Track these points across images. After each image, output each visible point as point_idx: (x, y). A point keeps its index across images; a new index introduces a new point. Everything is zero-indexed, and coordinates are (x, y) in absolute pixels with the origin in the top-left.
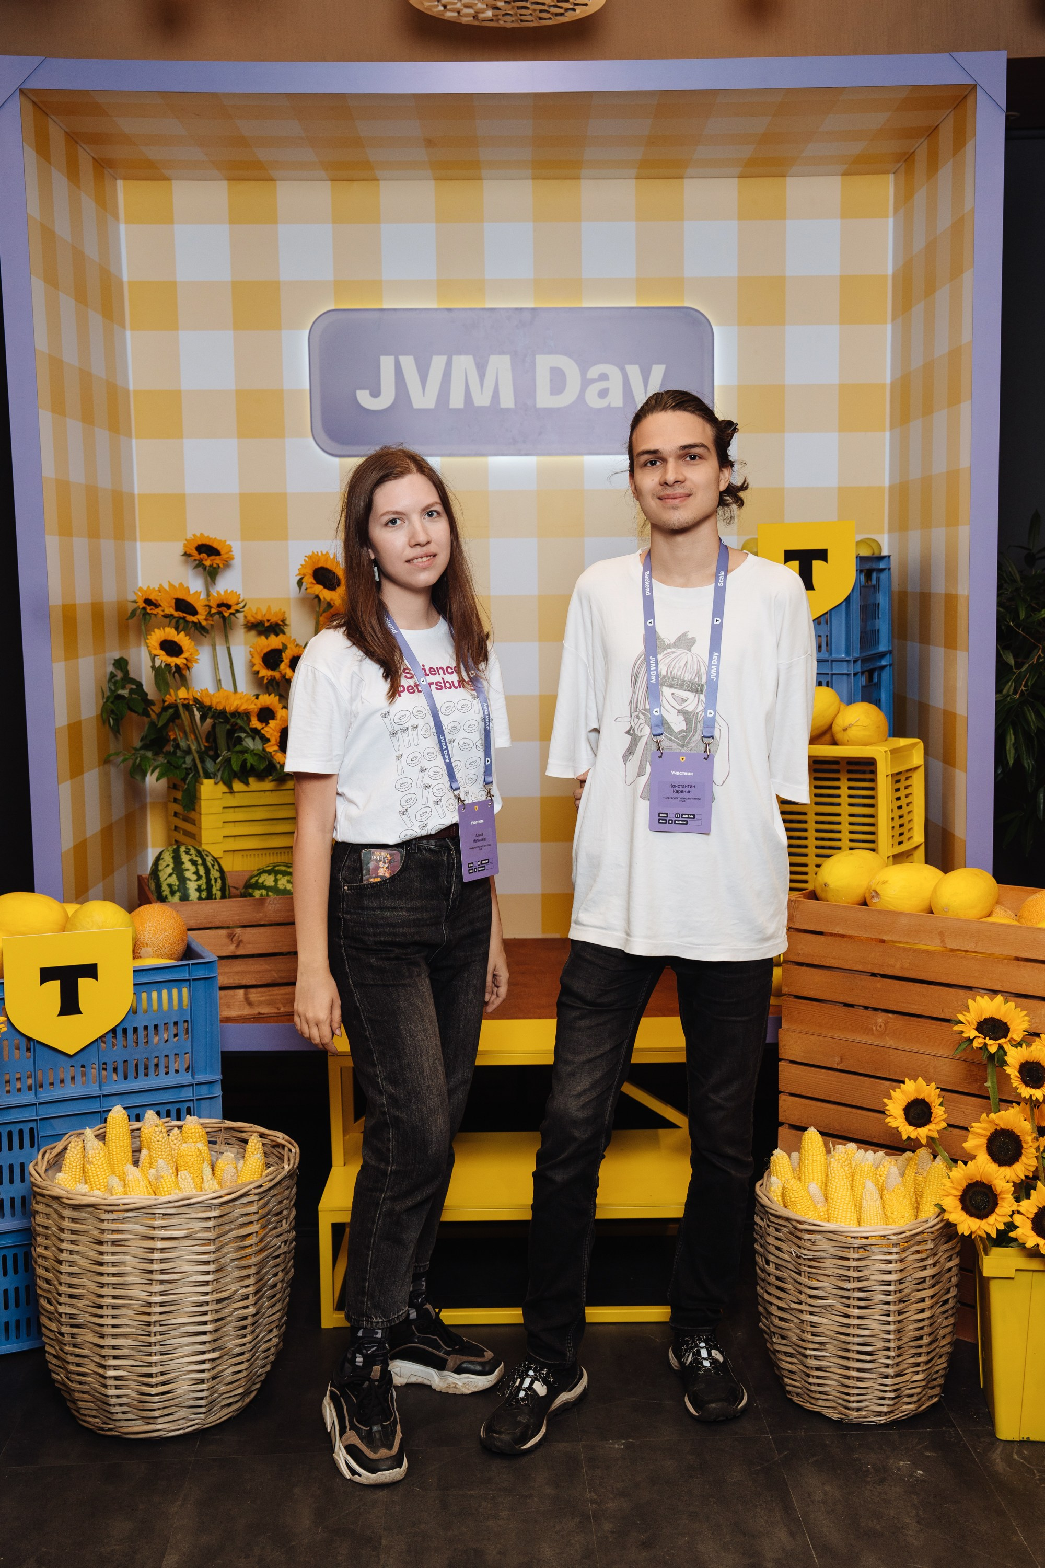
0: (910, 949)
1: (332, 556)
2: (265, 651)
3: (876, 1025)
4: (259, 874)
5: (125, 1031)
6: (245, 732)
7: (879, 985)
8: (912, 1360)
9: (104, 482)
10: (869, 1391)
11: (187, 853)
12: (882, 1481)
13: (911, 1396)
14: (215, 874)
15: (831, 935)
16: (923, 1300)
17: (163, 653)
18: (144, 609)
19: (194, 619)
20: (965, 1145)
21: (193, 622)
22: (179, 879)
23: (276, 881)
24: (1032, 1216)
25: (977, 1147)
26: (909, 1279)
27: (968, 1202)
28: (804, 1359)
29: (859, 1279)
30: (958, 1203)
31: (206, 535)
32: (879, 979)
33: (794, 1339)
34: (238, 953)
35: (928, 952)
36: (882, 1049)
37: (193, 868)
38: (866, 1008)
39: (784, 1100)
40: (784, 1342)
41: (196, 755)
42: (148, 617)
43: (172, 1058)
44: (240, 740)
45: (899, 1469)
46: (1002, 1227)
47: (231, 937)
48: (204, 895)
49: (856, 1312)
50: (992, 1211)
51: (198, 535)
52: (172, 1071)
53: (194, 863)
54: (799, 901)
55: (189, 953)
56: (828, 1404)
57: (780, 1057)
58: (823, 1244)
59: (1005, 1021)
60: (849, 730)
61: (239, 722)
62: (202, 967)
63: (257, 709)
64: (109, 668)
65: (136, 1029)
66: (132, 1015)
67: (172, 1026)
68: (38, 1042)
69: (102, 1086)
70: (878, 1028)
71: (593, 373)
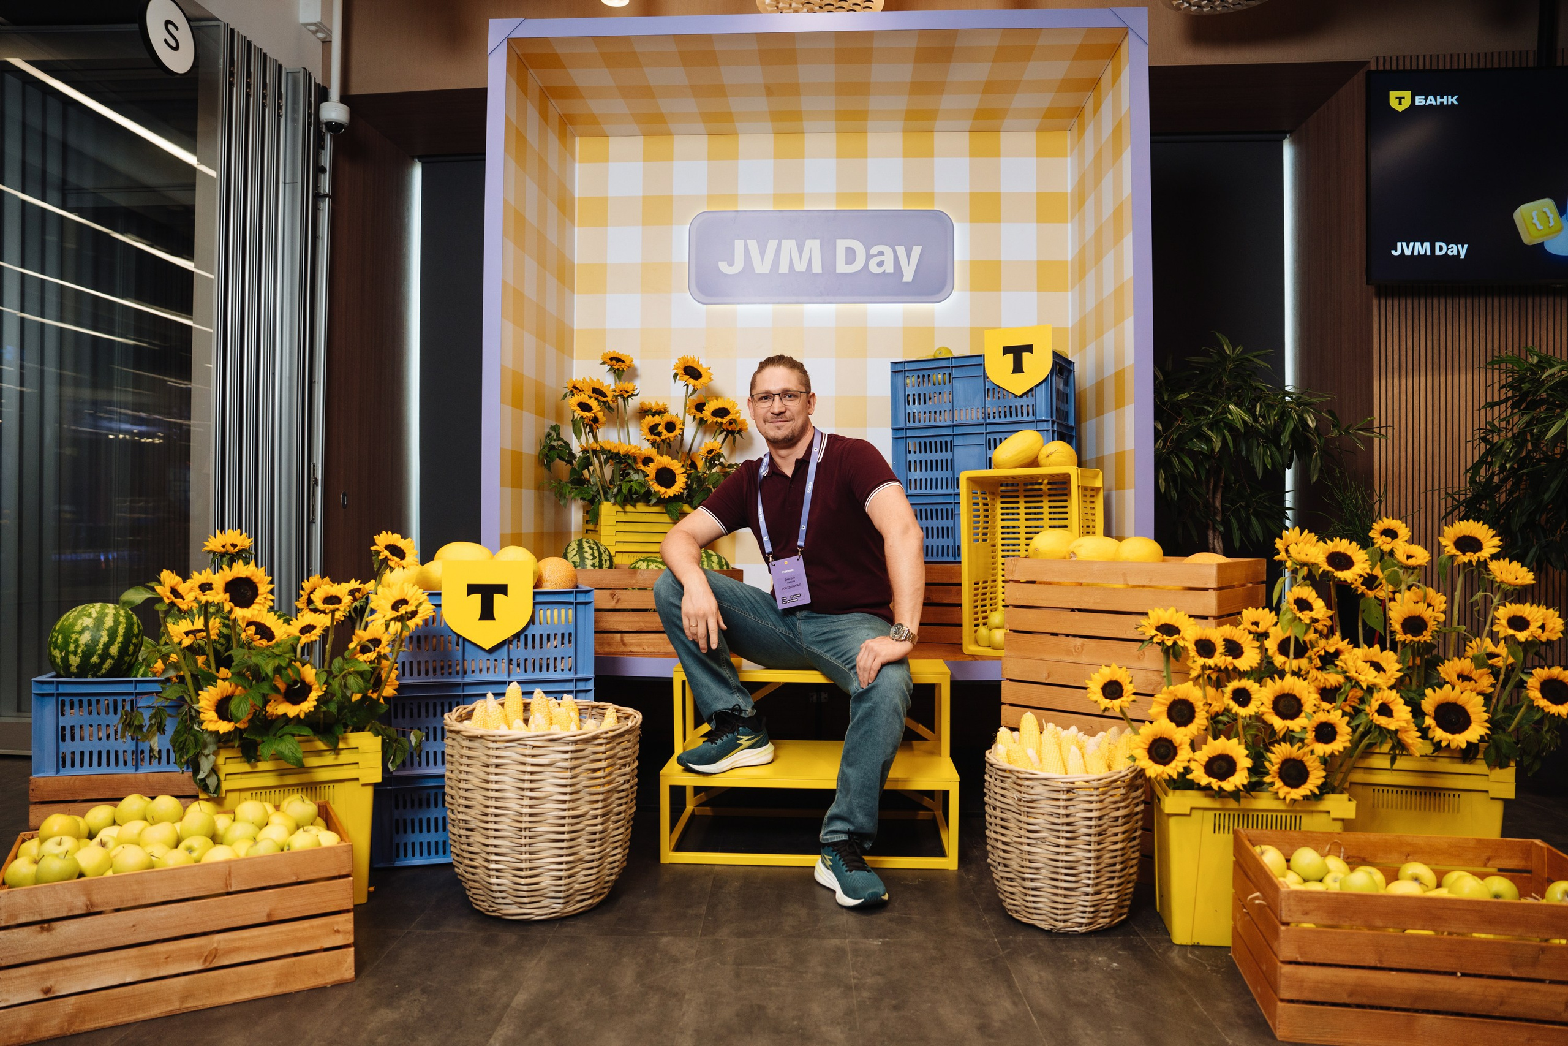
1: (696, 361)
2: (651, 424)
3: (1075, 647)
4: (637, 562)
5: (526, 636)
6: (634, 469)
8: (1108, 882)
9: (551, 309)
10: (1074, 906)
11: (587, 542)
12: (1086, 970)
13: (1106, 911)
14: (605, 557)
15: (1041, 583)
16: (1116, 835)
17: (579, 408)
18: (572, 391)
19: (605, 399)
20: (1150, 711)
21: (603, 401)
22: (581, 559)
23: (648, 566)
24: (1204, 763)
25: (1159, 713)
26: (1107, 817)
27: (1153, 753)
28: (1023, 882)
29: (1068, 816)
30: (1146, 754)
31: (617, 351)
32: (1077, 612)
33: (1016, 867)
34: (617, 608)
35: (1114, 589)
36: (1079, 665)
37: (590, 552)
38: (1067, 635)
39: (1006, 709)
40: (1007, 869)
41: (599, 486)
43: (559, 659)
44: (628, 474)
45: (1098, 962)
46: (1182, 770)
47: (613, 595)
48: (597, 569)
49: (1063, 842)
50: (1173, 758)
51: (612, 351)
52: (559, 668)
53: (591, 548)
54: (1017, 560)
55: (576, 585)
56: (1040, 917)
58: (1040, 789)
59: (1177, 625)
60: (1050, 456)
61: (630, 461)
62: (583, 595)
63: (643, 457)
64: (547, 430)
65: (534, 636)
66: (531, 625)
67: (559, 637)
68: (465, 639)
69: (509, 676)
70: (1076, 650)
71: (874, 250)
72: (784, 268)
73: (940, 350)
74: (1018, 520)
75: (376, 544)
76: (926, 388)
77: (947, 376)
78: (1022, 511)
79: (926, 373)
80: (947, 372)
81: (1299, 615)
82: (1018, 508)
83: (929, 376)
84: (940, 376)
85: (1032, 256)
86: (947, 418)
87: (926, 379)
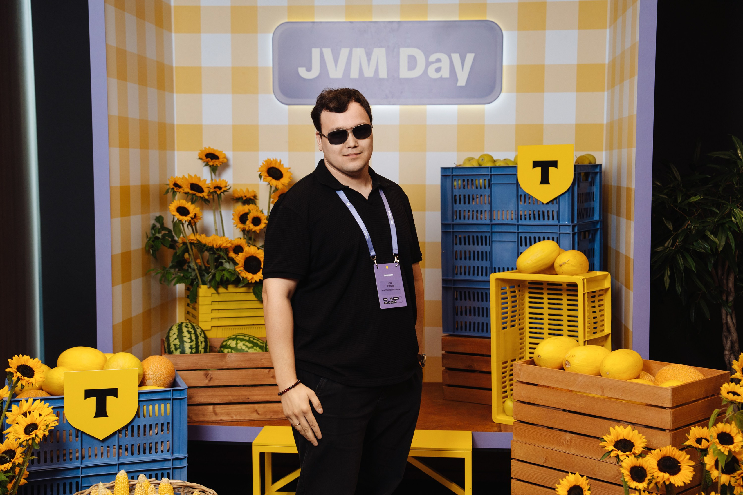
0: (584, 396)
1: (279, 161)
2: (241, 213)
3: (565, 440)
4: (228, 340)
5: (133, 427)
6: (225, 259)
7: (567, 417)
9: (153, 117)
11: (186, 327)
14: (201, 339)
15: (541, 386)
17: (177, 214)
18: (173, 189)
19: (201, 195)
21: (200, 197)
22: (180, 342)
23: (237, 344)
31: (212, 147)
32: (567, 413)
34: (210, 385)
35: (594, 398)
36: (569, 455)
37: (188, 336)
38: (560, 430)
39: (514, 483)
41: (197, 271)
42: (175, 193)
43: (159, 444)
44: (222, 264)
47: (206, 375)
48: (194, 351)
51: (207, 147)
52: (159, 451)
53: (189, 332)
54: (522, 365)
55: (174, 383)
57: (512, 457)
59: (632, 441)
60: (563, 266)
61: (222, 254)
63: (233, 246)
64: (153, 222)
65: (139, 427)
66: (137, 418)
67: (160, 425)
68: (83, 432)
69: (119, 459)
70: (566, 442)
73: (482, 157)
74: (543, 308)
75: (10, 367)
76: (471, 190)
77: (487, 182)
78: (546, 301)
79: (470, 178)
80: (487, 179)
81: (720, 447)
82: (543, 298)
83: (472, 180)
84: (481, 181)
85: (573, 60)
86: (486, 217)
87: (470, 182)
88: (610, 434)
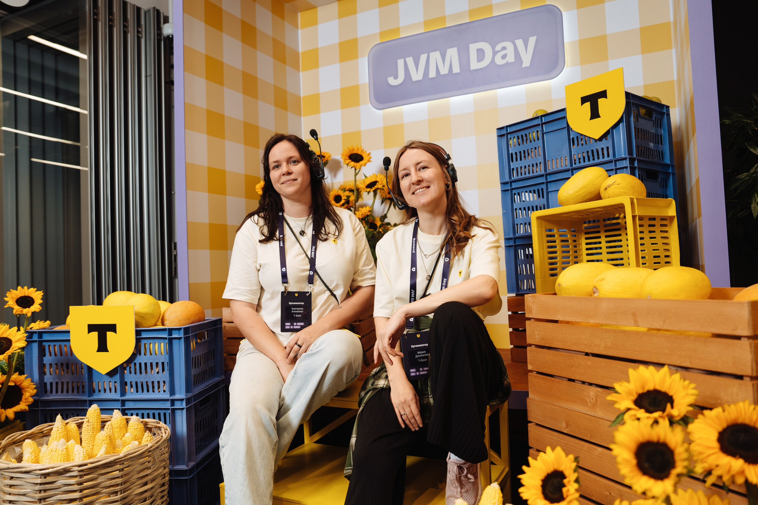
0: (611, 330)
1: (362, 149)
3: (589, 397)
5: (134, 363)
7: (589, 363)
32: (591, 358)
35: (624, 332)
36: (594, 418)
38: (584, 383)
43: (161, 383)
52: (161, 390)
57: (529, 419)
59: (669, 394)
60: (608, 189)
62: (177, 331)
65: (140, 364)
66: (137, 354)
67: (160, 365)
70: (591, 400)
71: (498, 47)
72: (432, 74)
73: (536, 112)
74: (601, 253)
76: (525, 145)
77: (540, 134)
78: (604, 245)
79: (523, 133)
80: (539, 129)
82: (600, 243)
83: (526, 135)
84: (534, 134)
85: (635, 24)
86: (541, 169)
87: (525, 138)
88: (628, 381)
